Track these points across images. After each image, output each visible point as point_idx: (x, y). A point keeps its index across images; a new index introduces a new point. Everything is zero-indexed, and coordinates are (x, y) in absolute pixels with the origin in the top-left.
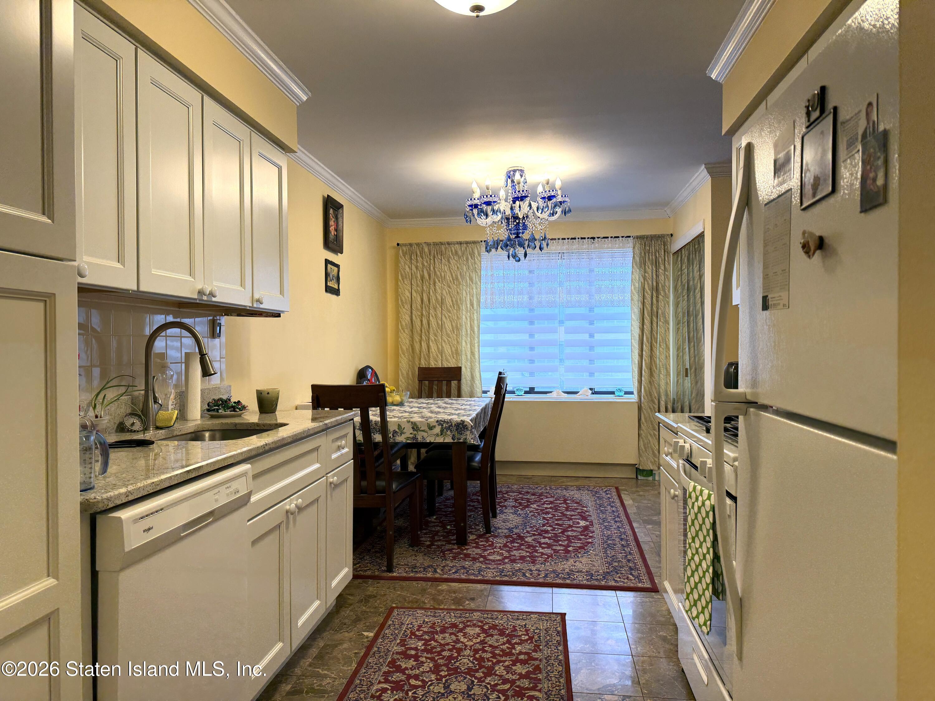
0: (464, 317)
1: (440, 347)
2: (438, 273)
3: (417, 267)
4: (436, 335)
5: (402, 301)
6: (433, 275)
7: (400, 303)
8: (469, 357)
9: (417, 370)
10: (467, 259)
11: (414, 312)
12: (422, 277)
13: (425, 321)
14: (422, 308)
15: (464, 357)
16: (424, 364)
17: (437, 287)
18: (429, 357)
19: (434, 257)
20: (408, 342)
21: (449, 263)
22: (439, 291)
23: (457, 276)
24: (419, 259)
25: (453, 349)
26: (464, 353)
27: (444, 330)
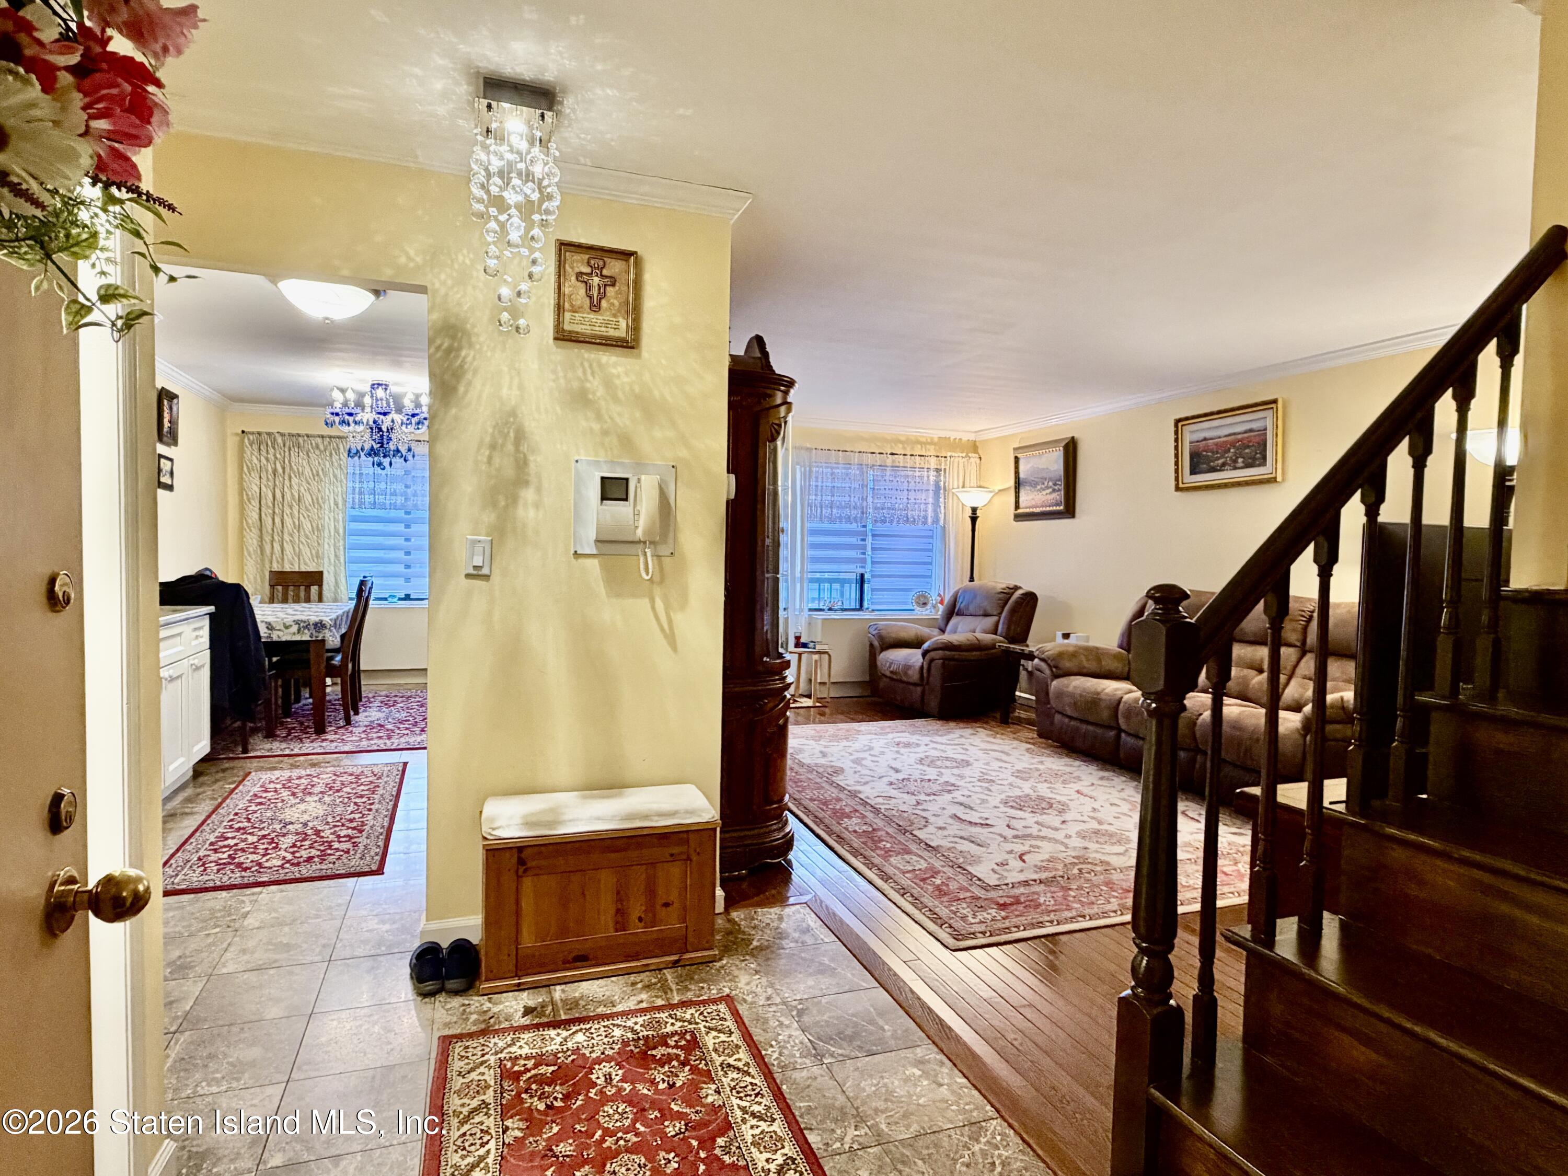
0: (327, 518)
1: (297, 549)
2: (295, 467)
3: (267, 459)
4: (291, 535)
5: (247, 495)
6: (287, 469)
7: (245, 497)
8: (332, 561)
9: (267, 574)
10: (331, 454)
11: (263, 509)
12: (275, 471)
13: (277, 520)
14: (274, 505)
15: (326, 560)
16: (276, 567)
17: (293, 483)
18: (283, 559)
19: (290, 449)
20: (255, 542)
21: (308, 456)
22: (296, 487)
23: (318, 472)
24: (271, 451)
25: (314, 552)
26: (326, 555)
27: (301, 530)
